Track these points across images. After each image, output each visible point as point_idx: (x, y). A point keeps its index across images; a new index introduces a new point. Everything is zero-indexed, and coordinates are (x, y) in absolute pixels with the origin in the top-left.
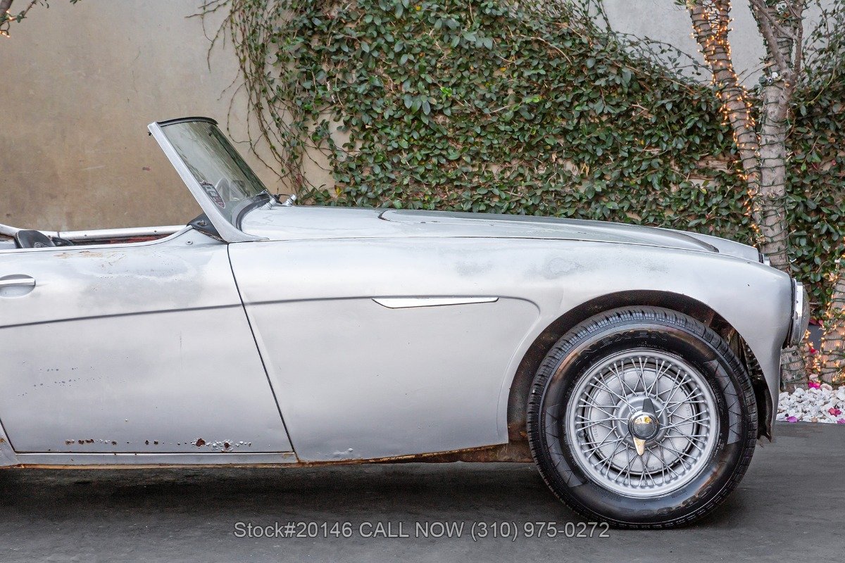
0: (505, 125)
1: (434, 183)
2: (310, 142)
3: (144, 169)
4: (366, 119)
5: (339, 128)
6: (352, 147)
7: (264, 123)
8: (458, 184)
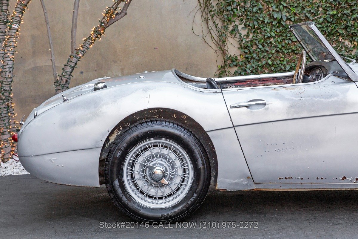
0: (319, 25)
1: (286, 52)
2: (229, 35)
3: (155, 48)
4: (255, 23)
5: (242, 28)
6: (248, 36)
7: (209, 26)
8: (297, 52)
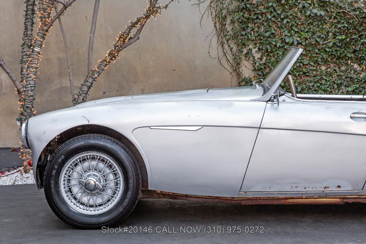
0: (329, 49)
1: (297, 74)
2: (243, 58)
3: (173, 70)
4: (268, 47)
5: (256, 51)
6: (262, 59)
7: (225, 50)
8: (308, 74)
